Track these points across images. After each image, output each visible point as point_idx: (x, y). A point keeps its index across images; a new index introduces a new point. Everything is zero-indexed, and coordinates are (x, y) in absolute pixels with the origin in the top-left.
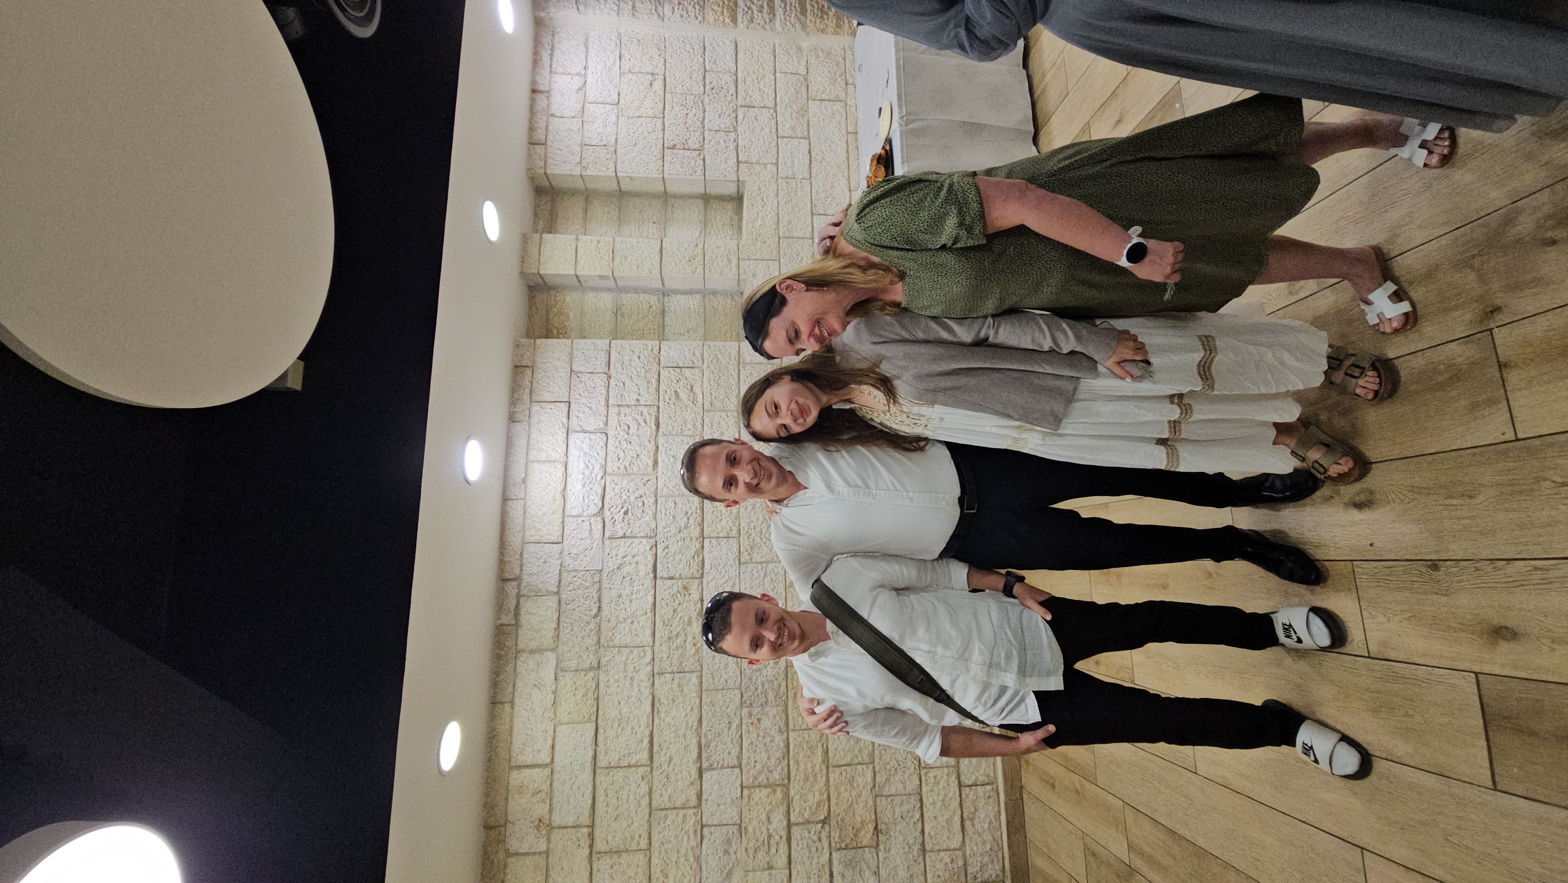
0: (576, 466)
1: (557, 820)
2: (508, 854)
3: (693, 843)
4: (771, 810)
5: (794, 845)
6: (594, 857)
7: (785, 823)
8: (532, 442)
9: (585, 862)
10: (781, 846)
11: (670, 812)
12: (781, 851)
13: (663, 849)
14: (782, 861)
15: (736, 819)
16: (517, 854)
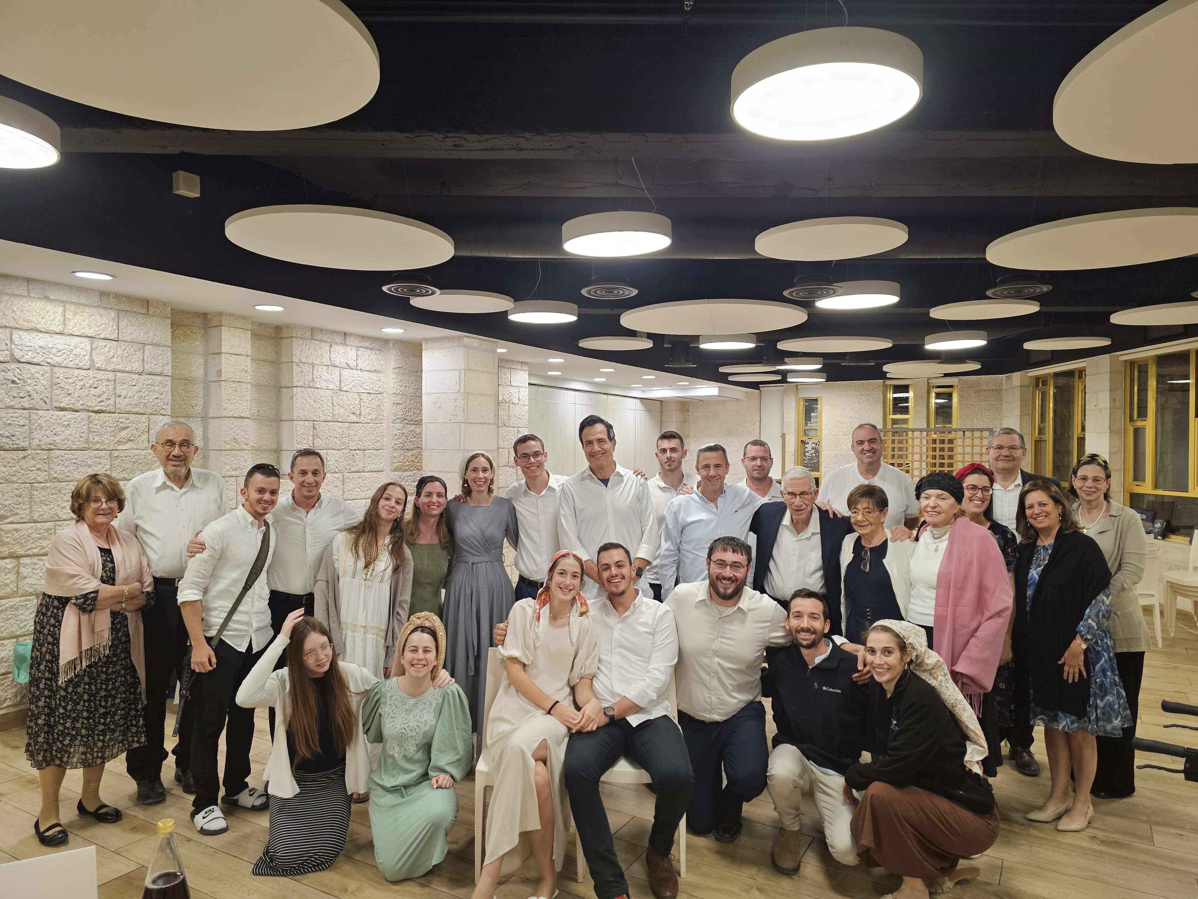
0: (60, 342)
8: (82, 307)
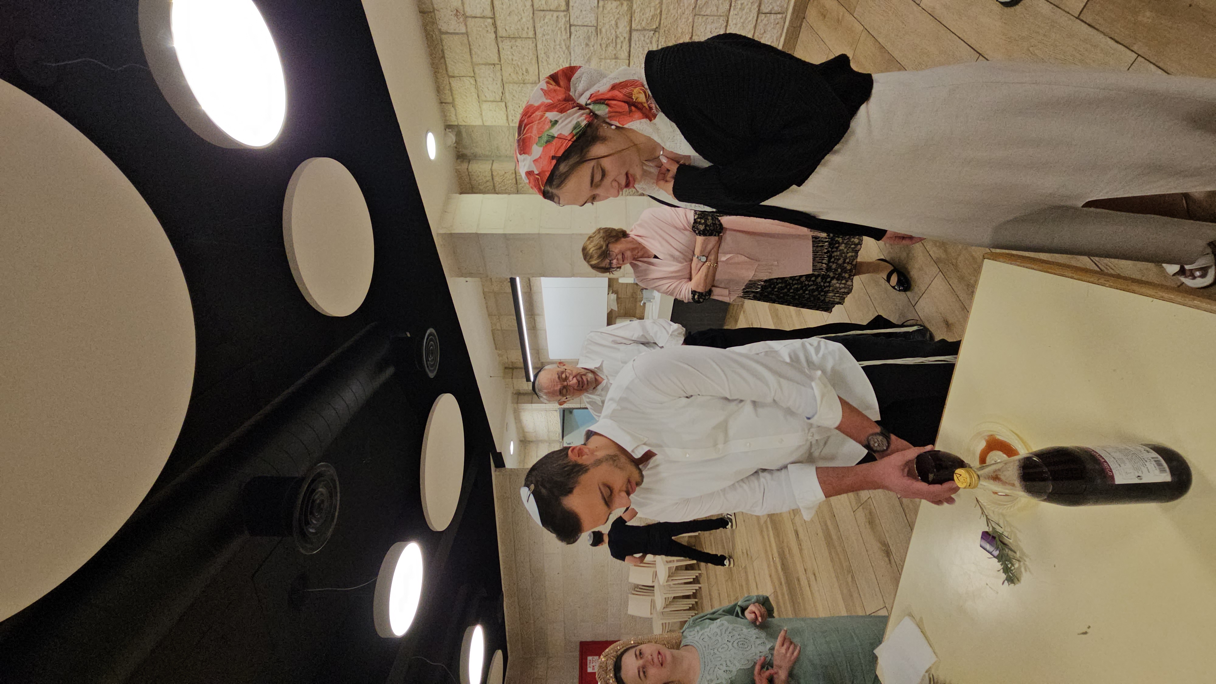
1: (469, 11)
2: (441, 32)
3: (564, 37)
4: (618, 18)
5: (633, 45)
6: (499, 39)
7: (628, 28)
9: (494, 43)
10: (624, 44)
11: (547, 13)
12: (624, 48)
13: (544, 39)
14: (624, 55)
15: (594, 23)
16: (447, 33)
